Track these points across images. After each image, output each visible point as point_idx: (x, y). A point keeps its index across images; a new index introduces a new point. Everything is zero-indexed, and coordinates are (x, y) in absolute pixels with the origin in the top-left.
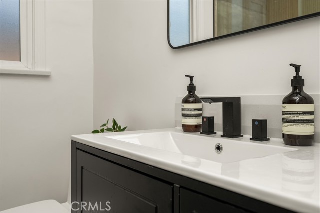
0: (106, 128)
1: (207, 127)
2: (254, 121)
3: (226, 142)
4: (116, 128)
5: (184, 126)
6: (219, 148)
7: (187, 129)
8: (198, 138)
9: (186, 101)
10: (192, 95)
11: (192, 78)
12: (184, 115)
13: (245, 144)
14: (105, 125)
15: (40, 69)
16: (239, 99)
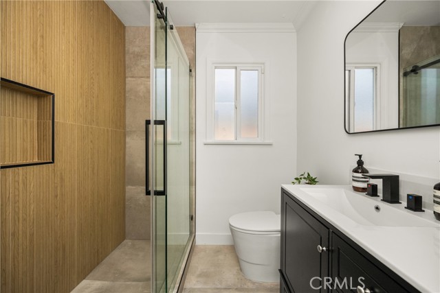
0: (302, 177)
1: (372, 191)
2: (408, 195)
3: (385, 206)
5: (354, 187)
6: (377, 208)
7: (356, 189)
8: (362, 197)
9: (355, 171)
10: (360, 167)
11: (360, 156)
12: (354, 180)
13: (399, 211)
14: (302, 175)
16: (398, 176)
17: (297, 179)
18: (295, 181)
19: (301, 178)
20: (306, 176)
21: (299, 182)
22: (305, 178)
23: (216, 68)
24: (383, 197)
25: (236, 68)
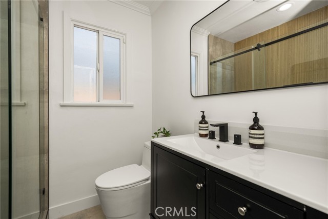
1: (212, 136)
2: (235, 135)
3: (221, 144)
4: (167, 134)
5: (200, 134)
6: (218, 147)
7: (201, 136)
8: (206, 141)
9: (201, 123)
10: (203, 120)
11: (203, 112)
12: (200, 129)
14: (159, 130)
15: (129, 103)
16: (227, 124)
17: (156, 133)
18: (155, 135)
19: (159, 133)
20: (162, 130)
21: (158, 136)
22: (161, 132)
23: (75, 26)
24: (220, 138)
25: (98, 32)
